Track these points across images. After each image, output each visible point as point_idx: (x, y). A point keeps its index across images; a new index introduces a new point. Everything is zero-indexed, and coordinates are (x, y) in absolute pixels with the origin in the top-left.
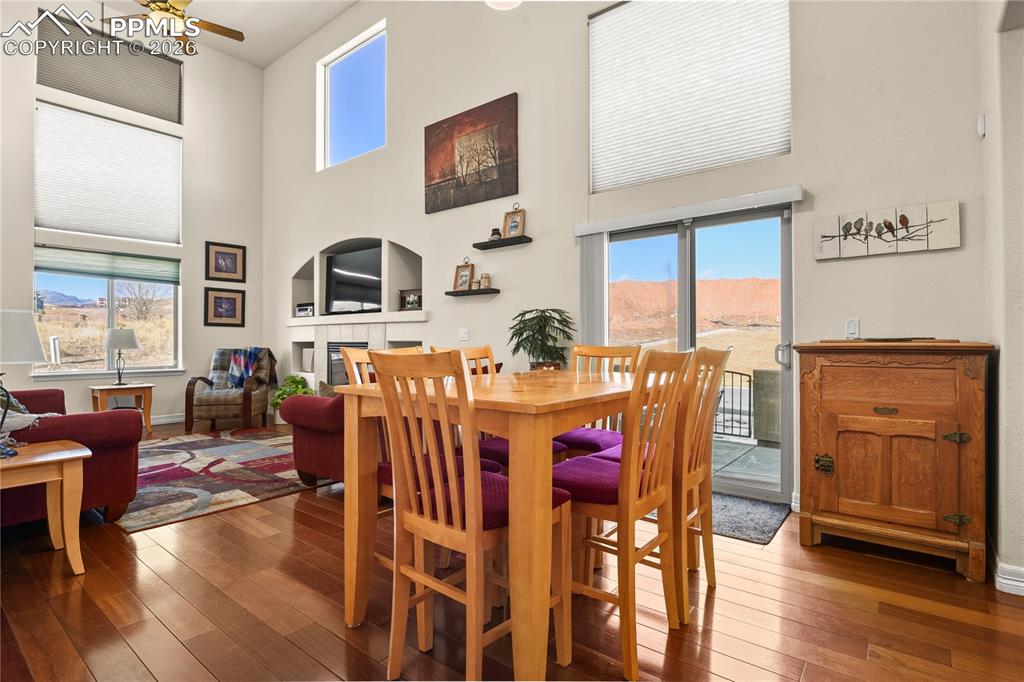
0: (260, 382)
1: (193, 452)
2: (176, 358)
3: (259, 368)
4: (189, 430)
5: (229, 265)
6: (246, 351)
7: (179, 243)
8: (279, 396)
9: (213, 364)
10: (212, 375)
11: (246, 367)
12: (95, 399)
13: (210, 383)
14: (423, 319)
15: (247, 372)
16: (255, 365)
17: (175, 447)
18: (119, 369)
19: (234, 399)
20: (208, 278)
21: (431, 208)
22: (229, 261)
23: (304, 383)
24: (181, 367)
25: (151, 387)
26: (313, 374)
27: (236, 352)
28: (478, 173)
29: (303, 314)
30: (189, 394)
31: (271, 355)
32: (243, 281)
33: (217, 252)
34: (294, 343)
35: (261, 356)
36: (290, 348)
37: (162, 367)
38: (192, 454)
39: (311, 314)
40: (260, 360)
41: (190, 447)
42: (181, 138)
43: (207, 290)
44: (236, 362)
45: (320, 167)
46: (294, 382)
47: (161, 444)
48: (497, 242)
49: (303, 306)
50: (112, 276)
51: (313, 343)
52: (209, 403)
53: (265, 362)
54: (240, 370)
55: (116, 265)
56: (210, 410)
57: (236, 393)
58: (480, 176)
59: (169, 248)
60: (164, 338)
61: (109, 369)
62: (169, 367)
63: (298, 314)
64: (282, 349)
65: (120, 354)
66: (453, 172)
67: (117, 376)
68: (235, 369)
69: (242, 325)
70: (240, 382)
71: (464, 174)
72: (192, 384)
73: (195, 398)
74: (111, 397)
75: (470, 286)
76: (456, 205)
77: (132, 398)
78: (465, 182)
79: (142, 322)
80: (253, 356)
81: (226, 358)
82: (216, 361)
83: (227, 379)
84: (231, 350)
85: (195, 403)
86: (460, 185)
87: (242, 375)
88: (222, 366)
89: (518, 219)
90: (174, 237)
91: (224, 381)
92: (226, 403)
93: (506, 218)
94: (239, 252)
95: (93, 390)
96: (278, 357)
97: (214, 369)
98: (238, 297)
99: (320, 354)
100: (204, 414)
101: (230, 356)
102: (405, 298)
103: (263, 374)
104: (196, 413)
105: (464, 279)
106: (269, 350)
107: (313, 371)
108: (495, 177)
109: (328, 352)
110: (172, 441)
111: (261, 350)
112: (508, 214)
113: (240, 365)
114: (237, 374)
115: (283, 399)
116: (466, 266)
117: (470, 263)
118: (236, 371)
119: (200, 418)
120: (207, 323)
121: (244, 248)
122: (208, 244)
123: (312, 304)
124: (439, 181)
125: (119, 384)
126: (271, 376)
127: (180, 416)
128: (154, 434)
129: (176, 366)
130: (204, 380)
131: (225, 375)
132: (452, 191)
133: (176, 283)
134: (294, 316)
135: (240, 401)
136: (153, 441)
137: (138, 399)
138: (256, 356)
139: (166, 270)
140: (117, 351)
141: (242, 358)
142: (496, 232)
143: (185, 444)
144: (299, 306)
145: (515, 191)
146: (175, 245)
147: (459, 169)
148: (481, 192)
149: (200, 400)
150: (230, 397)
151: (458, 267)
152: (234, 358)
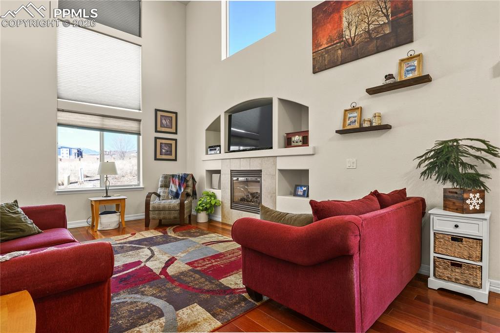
0: (188, 195)
1: (152, 248)
2: (139, 180)
3: (187, 186)
4: (147, 227)
5: (168, 124)
6: (179, 176)
7: (140, 110)
8: (200, 204)
9: (160, 183)
10: (160, 191)
11: (180, 185)
12: (92, 205)
13: (159, 196)
14: (311, 153)
15: (180, 189)
16: (185, 184)
17: (139, 242)
18: (106, 187)
19: (174, 207)
20: (156, 131)
21: (317, 69)
22: (168, 121)
23: (214, 196)
24: (141, 186)
25: (125, 199)
26: (220, 191)
27: (173, 176)
28: (368, 32)
29: (213, 152)
30: (147, 204)
31: (193, 178)
32: (176, 133)
33: (161, 116)
34: (207, 170)
35: (188, 179)
36: (204, 174)
37: (131, 186)
38: (152, 251)
39: (218, 152)
40: (187, 181)
41: (150, 242)
42: (141, 46)
43: (156, 138)
44: (173, 182)
45: (224, 57)
46: (208, 195)
47: (132, 239)
48: (392, 85)
49: (213, 147)
50: (102, 130)
51: (220, 171)
52: (159, 210)
53: (190, 183)
54: (176, 187)
55: (104, 123)
56: (159, 214)
57: (175, 202)
58: (370, 34)
59: (135, 113)
60: (132, 168)
61: (101, 187)
62: (135, 185)
63: (209, 152)
64: (200, 174)
65: (107, 178)
66: (341, 36)
67: (105, 191)
68: (173, 186)
69: (175, 160)
70: (176, 196)
71: (353, 35)
72: (149, 196)
73: (151, 206)
74: (102, 205)
75: (361, 124)
76: (343, 62)
77: (114, 205)
78: (353, 42)
79: (121, 161)
80: (183, 180)
81: (168, 180)
82: (162, 182)
83: (168, 193)
84: (170, 175)
85: (150, 209)
86: (347, 45)
87: (177, 190)
88: (166, 185)
89: (416, 63)
90: (137, 107)
91: (166, 195)
92: (170, 209)
93: (400, 64)
94: (174, 116)
95: (91, 201)
96: (197, 179)
97: (161, 187)
98: (173, 143)
99: (226, 178)
100: (156, 216)
101: (170, 179)
102: (291, 138)
103: (189, 190)
104: (151, 216)
105: (352, 119)
106: (192, 175)
107: (219, 188)
108: (387, 32)
109: (231, 176)
110: (138, 236)
111: (188, 175)
112: (402, 60)
113: (176, 185)
114: (174, 190)
115: (203, 206)
116: (354, 109)
117: (357, 106)
118: (174, 188)
119: (154, 219)
120: (156, 159)
121: (176, 113)
122: (156, 111)
123: (220, 146)
124: (326, 46)
125: (107, 196)
126: (193, 191)
127: (142, 216)
128: (127, 230)
129: (139, 185)
130: (156, 194)
131: (167, 190)
132: (340, 52)
133: (139, 134)
134: (207, 153)
135: (178, 208)
136: (126, 236)
137: (118, 206)
138: (185, 179)
139: (133, 126)
140: (105, 176)
141: (177, 180)
142: (389, 77)
143: (146, 240)
144: (210, 147)
145: (410, 40)
146: (138, 111)
147: (347, 33)
148: (372, 46)
149: (154, 207)
150: (172, 206)
151: (346, 111)
152: (172, 180)
